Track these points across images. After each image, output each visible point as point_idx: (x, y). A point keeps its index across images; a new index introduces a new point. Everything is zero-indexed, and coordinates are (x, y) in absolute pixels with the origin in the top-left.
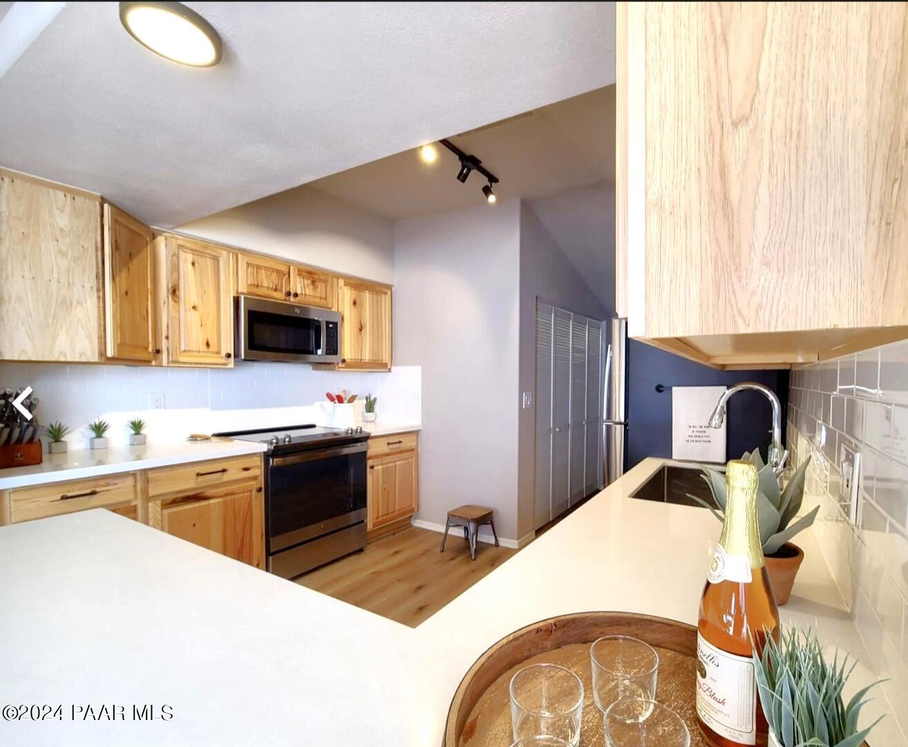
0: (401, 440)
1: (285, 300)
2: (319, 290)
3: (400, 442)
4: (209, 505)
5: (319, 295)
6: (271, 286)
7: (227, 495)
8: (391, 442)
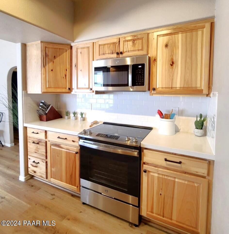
0: (182, 161)
1: (117, 57)
2: (137, 45)
3: (180, 163)
4: (62, 151)
5: (137, 49)
6: (110, 52)
7: (67, 149)
8: (168, 159)
